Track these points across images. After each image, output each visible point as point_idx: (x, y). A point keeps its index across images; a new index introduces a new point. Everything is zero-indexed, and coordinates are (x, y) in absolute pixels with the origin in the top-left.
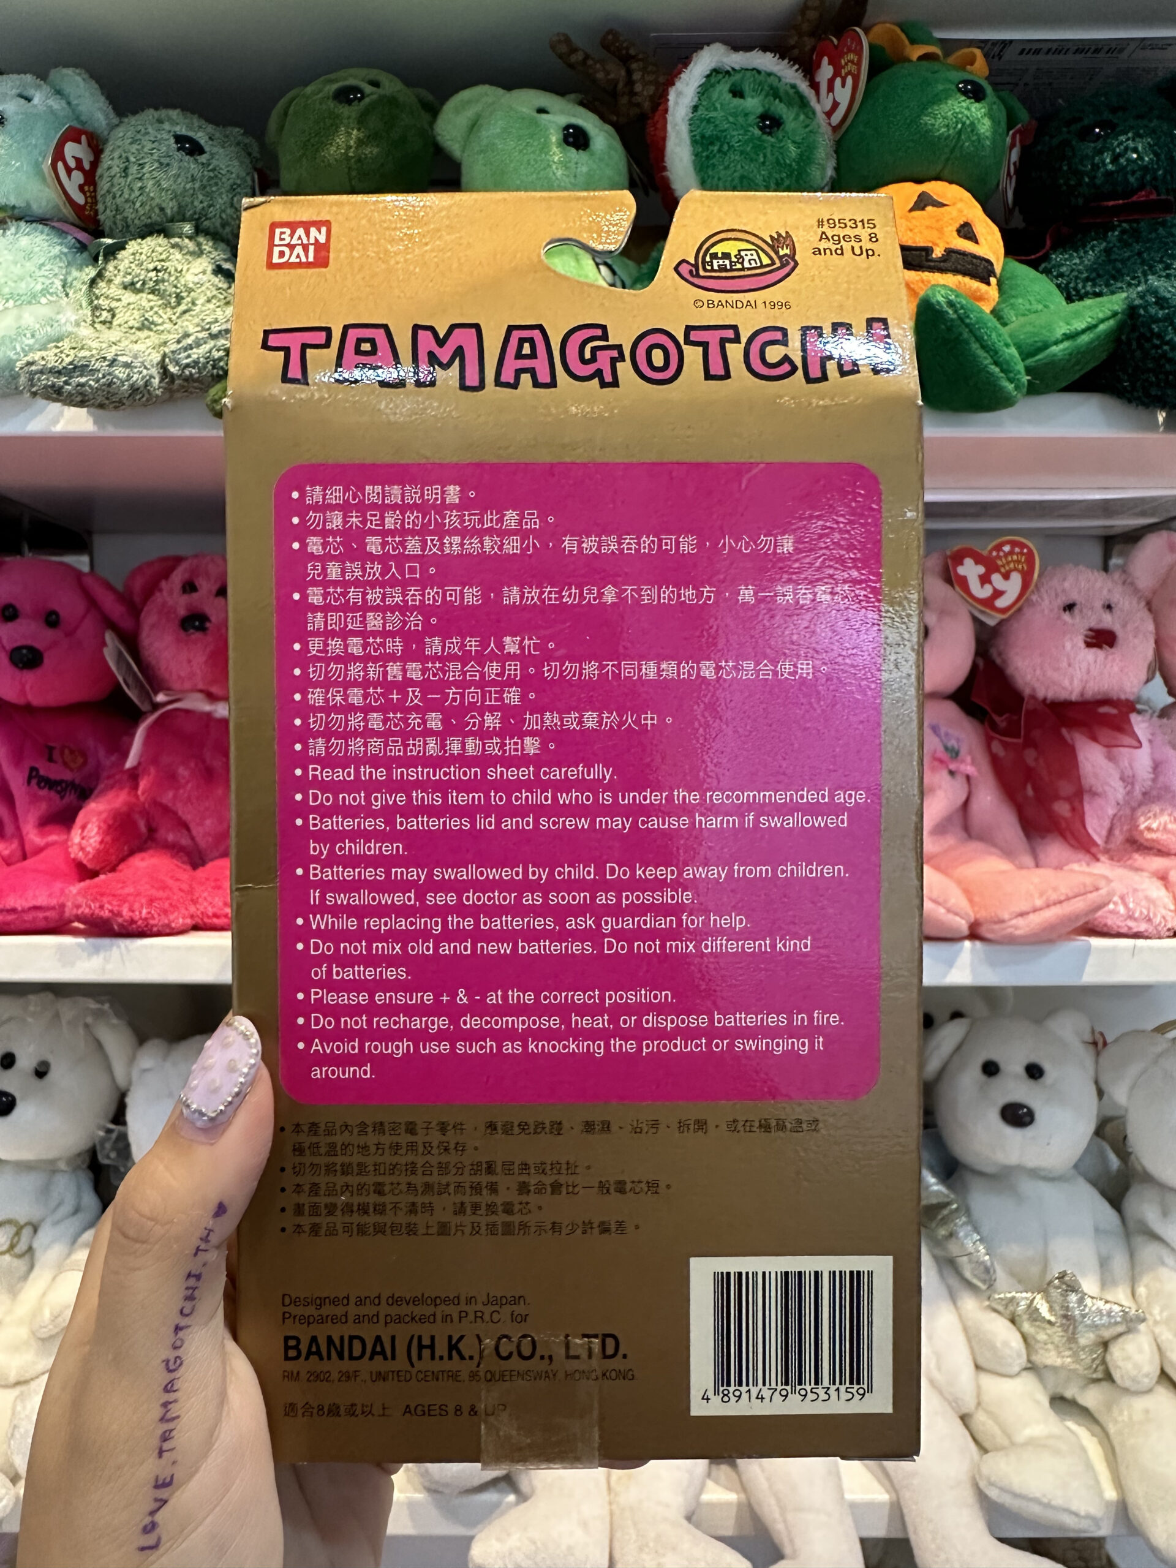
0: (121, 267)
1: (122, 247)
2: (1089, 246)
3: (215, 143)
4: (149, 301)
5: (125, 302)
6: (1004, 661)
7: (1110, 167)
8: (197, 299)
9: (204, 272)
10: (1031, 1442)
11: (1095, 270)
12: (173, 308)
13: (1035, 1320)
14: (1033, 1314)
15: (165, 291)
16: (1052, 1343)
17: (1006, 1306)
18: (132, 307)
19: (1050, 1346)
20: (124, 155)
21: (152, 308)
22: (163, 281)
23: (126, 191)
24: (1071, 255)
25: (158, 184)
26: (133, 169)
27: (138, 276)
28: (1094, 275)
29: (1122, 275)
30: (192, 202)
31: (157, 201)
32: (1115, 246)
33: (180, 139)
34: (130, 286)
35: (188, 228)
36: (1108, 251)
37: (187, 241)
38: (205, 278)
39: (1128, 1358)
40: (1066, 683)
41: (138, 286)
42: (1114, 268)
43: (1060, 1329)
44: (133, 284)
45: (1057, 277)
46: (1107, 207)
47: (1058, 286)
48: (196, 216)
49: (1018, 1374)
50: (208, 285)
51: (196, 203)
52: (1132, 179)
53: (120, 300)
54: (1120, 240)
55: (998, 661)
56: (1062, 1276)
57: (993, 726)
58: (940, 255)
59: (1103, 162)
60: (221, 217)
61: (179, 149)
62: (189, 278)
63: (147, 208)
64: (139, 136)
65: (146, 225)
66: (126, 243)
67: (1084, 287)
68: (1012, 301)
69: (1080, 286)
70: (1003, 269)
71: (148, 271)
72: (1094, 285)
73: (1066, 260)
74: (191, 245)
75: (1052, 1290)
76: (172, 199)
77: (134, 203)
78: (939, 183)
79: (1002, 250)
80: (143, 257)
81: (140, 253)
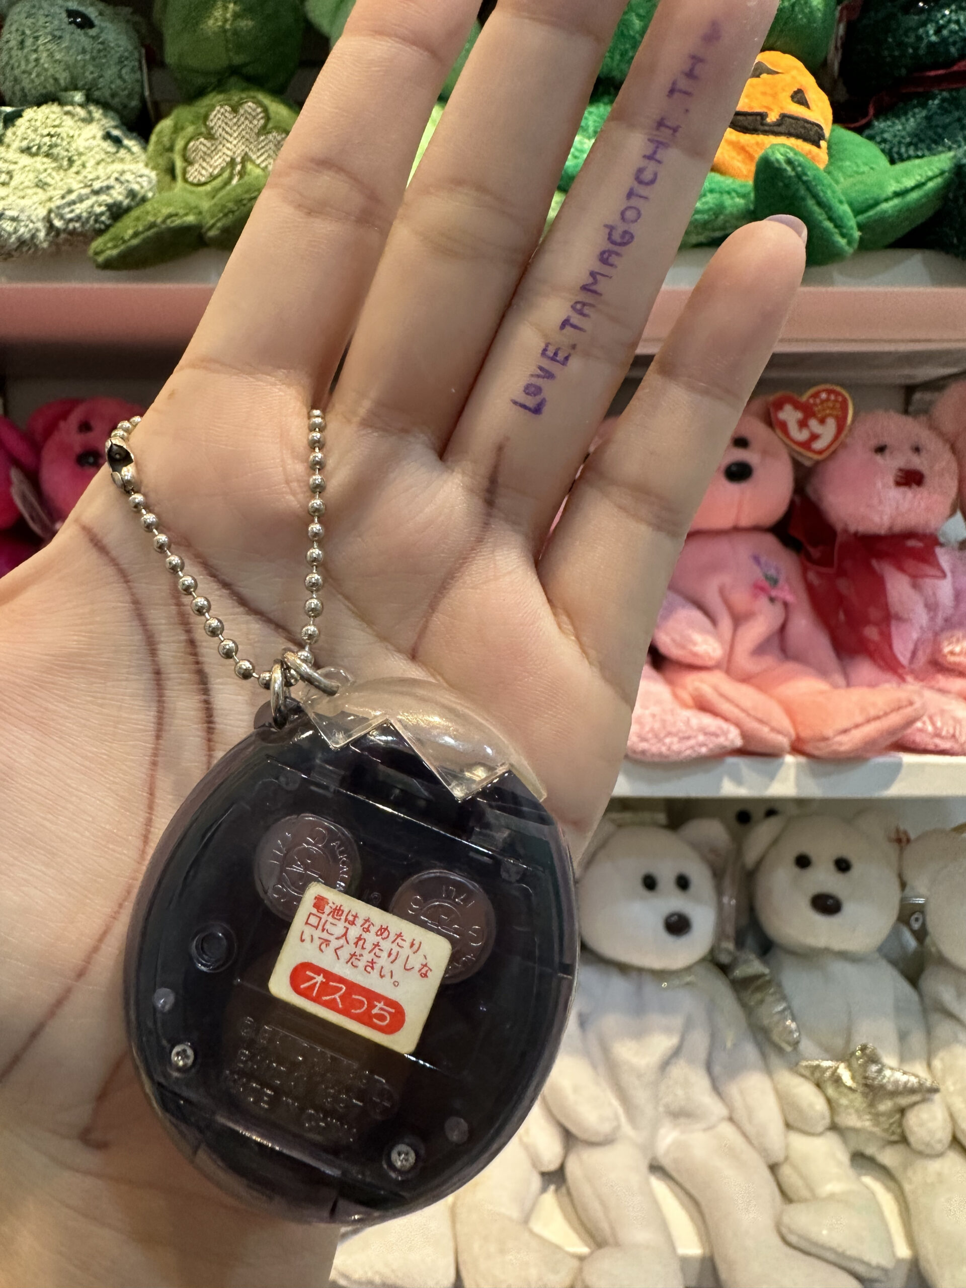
0: (19, 133)
1: (18, 115)
2: (910, 114)
3: (103, 18)
4: (44, 163)
5: (21, 165)
6: (819, 497)
7: (934, 38)
8: (87, 162)
9: (94, 137)
10: (832, 1197)
11: (916, 135)
12: (66, 170)
13: (838, 1087)
14: (837, 1080)
15: (58, 154)
16: (854, 1107)
17: (813, 1073)
18: (27, 169)
19: (852, 1111)
20: (21, 29)
21: (45, 170)
22: (56, 145)
23: (23, 63)
24: (894, 123)
25: (51, 55)
26: (29, 42)
27: (33, 140)
28: (915, 140)
29: (943, 139)
30: (84, 73)
31: (51, 72)
32: (936, 113)
33: (71, 13)
34: (27, 150)
35: (79, 97)
36: (928, 118)
37: (78, 109)
38: (94, 143)
39: (922, 1125)
40: (877, 519)
41: (34, 149)
42: (936, 133)
43: (862, 1097)
44: (29, 148)
45: (880, 143)
46: (929, 77)
47: (883, 151)
48: (87, 86)
49: (822, 1133)
50: (97, 149)
51: (87, 74)
52: (953, 50)
53: (16, 163)
54: (940, 107)
55: (813, 497)
56: (863, 1048)
57: (809, 557)
58: (774, 120)
59: (927, 32)
60: (110, 88)
61: (70, 23)
62: (80, 144)
63: (43, 78)
64: (33, 11)
65: (42, 95)
66: (23, 110)
67: (907, 151)
68: (840, 164)
69: (903, 150)
70: (831, 135)
71: (43, 136)
72: (917, 149)
73: (889, 126)
74: (81, 112)
75: (854, 1061)
76: (64, 70)
77: (30, 74)
78: (773, 53)
79: (830, 117)
80: (38, 124)
81: (36, 120)
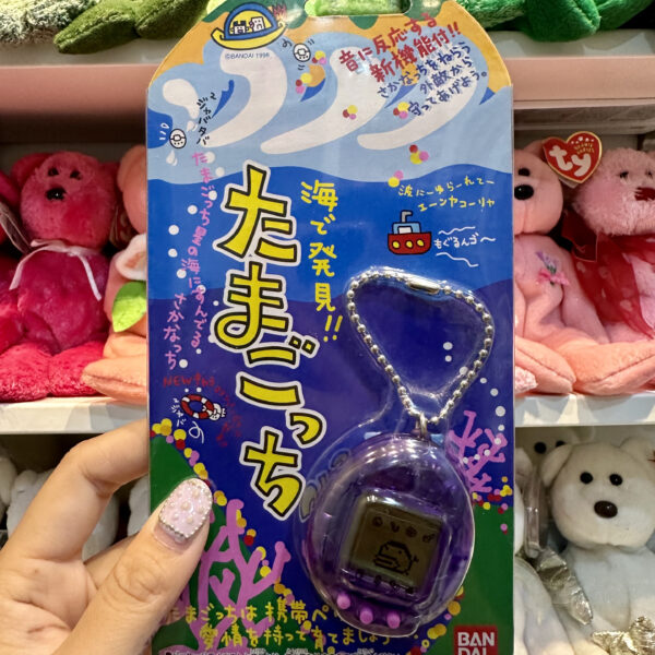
6: (582, 211)
14: (622, 646)
17: (604, 640)
40: (624, 224)
55: (578, 211)
57: (578, 254)
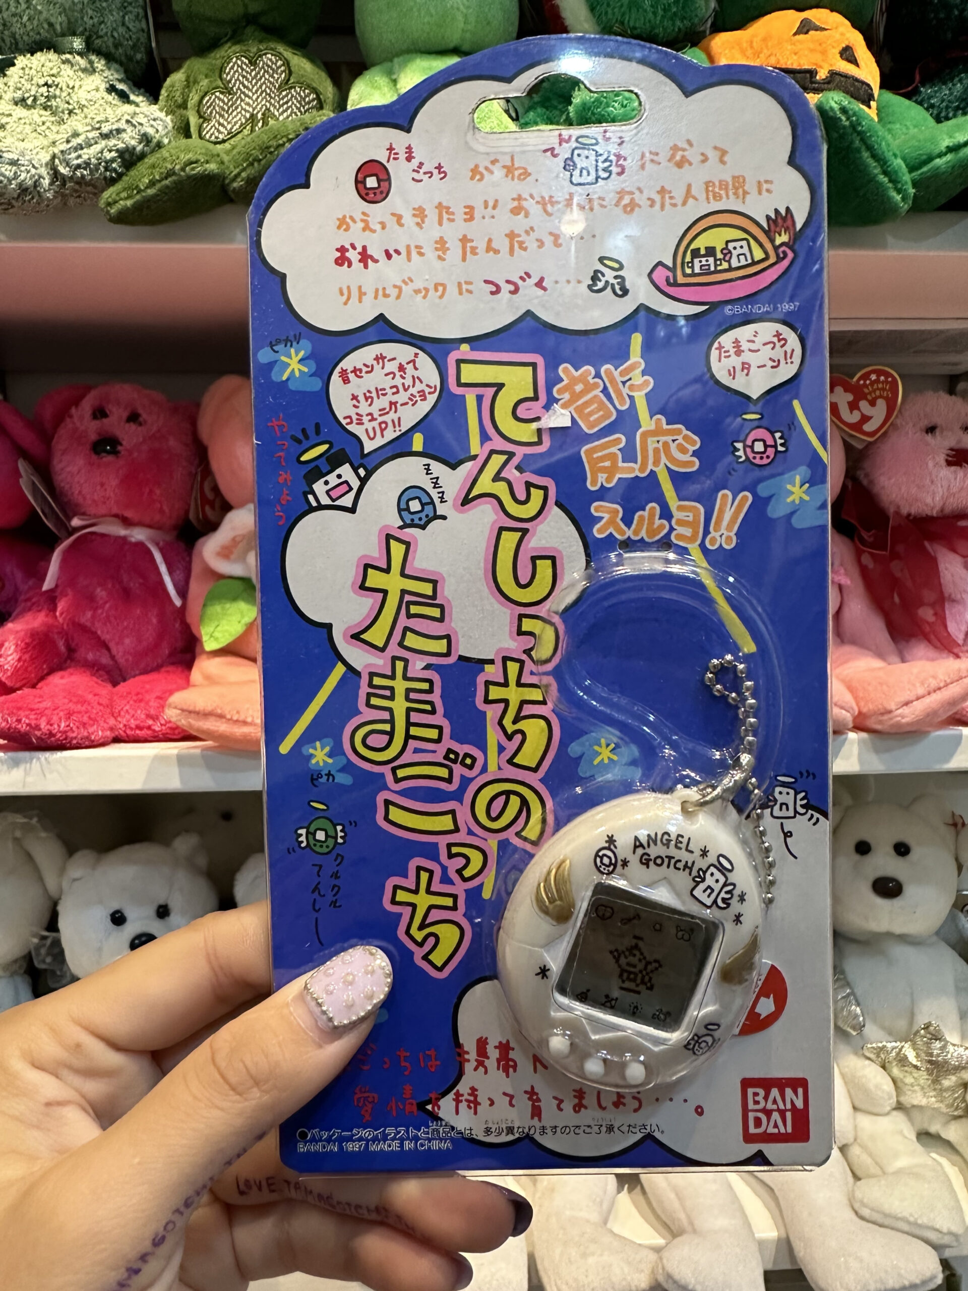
0: (11, 83)
1: (10, 62)
2: (958, 79)
4: (41, 116)
5: (15, 118)
9: (97, 90)
10: (901, 1171)
13: (903, 1065)
15: (57, 107)
16: (919, 1085)
18: (23, 122)
19: (916, 1088)
21: (44, 123)
22: (55, 97)
24: (939, 87)
27: (28, 91)
30: (82, 18)
31: (45, 15)
34: (21, 102)
35: (78, 43)
37: (78, 58)
38: (99, 95)
40: (929, 500)
41: (29, 102)
43: (925, 1073)
44: (23, 100)
45: (928, 107)
47: (930, 115)
48: (87, 34)
49: (888, 1114)
50: (101, 102)
51: (85, 19)
53: (10, 115)
56: (927, 1027)
57: (863, 542)
58: (824, 77)
60: (113, 36)
62: (81, 95)
63: (35, 22)
65: (35, 42)
66: (15, 58)
68: (890, 125)
70: (879, 96)
71: (39, 86)
73: (936, 92)
74: (82, 62)
75: (918, 1040)
76: (60, 14)
77: (21, 17)
78: (819, 11)
80: (33, 72)
81: (31, 68)
